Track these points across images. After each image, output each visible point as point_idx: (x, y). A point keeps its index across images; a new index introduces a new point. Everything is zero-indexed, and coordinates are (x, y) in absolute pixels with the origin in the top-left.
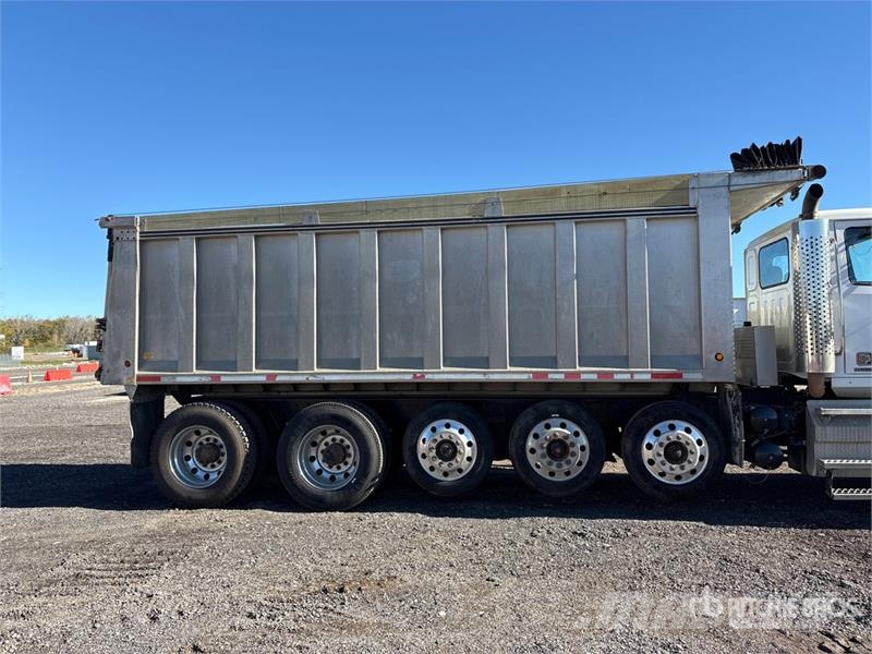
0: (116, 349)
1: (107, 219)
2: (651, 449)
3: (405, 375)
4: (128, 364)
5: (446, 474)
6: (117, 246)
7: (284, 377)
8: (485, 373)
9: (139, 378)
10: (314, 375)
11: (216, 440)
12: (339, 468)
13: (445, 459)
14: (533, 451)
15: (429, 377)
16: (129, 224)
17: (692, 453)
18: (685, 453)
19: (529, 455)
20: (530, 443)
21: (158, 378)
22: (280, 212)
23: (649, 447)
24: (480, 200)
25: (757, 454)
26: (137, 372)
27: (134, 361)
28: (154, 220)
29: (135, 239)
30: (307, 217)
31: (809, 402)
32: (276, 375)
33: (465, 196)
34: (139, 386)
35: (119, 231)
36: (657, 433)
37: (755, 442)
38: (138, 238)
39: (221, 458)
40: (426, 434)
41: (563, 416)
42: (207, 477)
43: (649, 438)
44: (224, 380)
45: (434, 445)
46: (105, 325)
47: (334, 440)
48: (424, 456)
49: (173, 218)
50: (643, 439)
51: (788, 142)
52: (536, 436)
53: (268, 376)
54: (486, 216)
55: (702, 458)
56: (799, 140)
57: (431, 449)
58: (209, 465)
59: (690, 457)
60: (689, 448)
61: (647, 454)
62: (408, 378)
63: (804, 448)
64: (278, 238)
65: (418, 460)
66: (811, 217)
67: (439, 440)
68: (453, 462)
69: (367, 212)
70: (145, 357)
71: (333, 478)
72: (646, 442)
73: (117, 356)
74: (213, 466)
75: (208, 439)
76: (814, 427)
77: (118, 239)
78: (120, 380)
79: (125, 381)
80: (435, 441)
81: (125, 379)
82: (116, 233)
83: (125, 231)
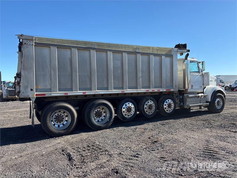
0: (26, 84)
1: (21, 35)
3: (119, 91)
5: (128, 116)
7: (88, 93)
8: (137, 90)
9: (36, 95)
10: (97, 92)
11: (61, 114)
15: (125, 92)
16: (31, 39)
19: (145, 109)
20: (145, 106)
21: (45, 95)
22: (85, 43)
23: (165, 105)
24: (135, 47)
26: (35, 93)
27: (34, 89)
28: (40, 39)
29: (33, 45)
30: (93, 45)
31: (185, 95)
32: (86, 92)
33: (132, 46)
34: (36, 97)
35: (26, 41)
36: (167, 102)
39: (63, 120)
40: (124, 106)
41: (151, 100)
42: (59, 126)
44: (69, 94)
47: (98, 110)
49: (48, 39)
50: (164, 103)
53: (83, 93)
54: (137, 51)
56: (186, 44)
57: (126, 110)
59: (172, 107)
60: (172, 105)
61: (165, 107)
62: (120, 92)
64: (83, 51)
65: (122, 113)
66: (187, 59)
68: (131, 112)
69: (109, 46)
71: (98, 121)
73: (26, 87)
75: (58, 114)
76: (187, 99)
77: (25, 44)
78: (28, 95)
79: (31, 96)
80: (127, 108)
81: (31, 95)
82: (25, 41)
83: (29, 41)
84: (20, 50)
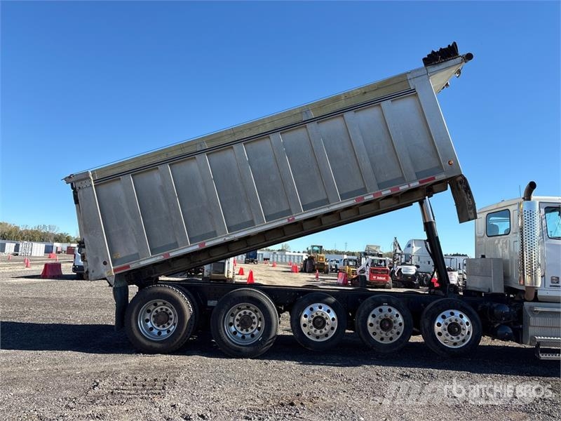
0: (95, 256)
1: (70, 177)
2: (440, 327)
4: (105, 263)
5: (318, 337)
6: (80, 193)
9: (115, 270)
11: (167, 310)
12: (247, 331)
13: (318, 328)
14: (371, 325)
15: (297, 218)
16: (84, 177)
17: (464, 330)
18: (460, 329)
19: (369, 327)
20: (370, 320)
21: (128, 267)
23: (439, 325)
25: (499, 332)
26: (112, 267)
27: (109, 261)
28: (101, 171)
29: (91, 185)
30: (198, 146)
31: (525, 303)
32: (204, 243)
34: (116, 275)
35: (80, 183)
36: (444, 317)
37: (497, 325)
38: (93, 185)
39: (169, 321)
40: (306, 312)
41: (390, 304)
42: (160, 333)
43: (439, 320)
44: (172, 255)
45: (312, 319)
46: (83, 243)
47: (245, 313)
48: (305, 325)
49: (112, 167)
50: (435, 320)
51: (449, 46)
52: (374, 316)
53: (200, 245)
55: (469, 333)
56: (455, 43)
57: (310, 322)
58: (161, 326)
59: (463, 332)
60: (462, 326)
61: (437, 329)
62: (285, 221)
63: (521, 329)
65: (300, 327)
67: (315, 316)
68: (323, 330)
69: (234, 134)
70: (115, 257)
71: (243, 337)
72: (437, 322)
73: (96, 260)
74: (164, 327)
75: (162, 309)
76: (529, 318)
77: (79, 188)
78: (102, 274)
79: (106, 275)
80: (312, 316)
81: (106, 273)
82: (78, 185)
83: (84, 182)
84: (77, 201)
